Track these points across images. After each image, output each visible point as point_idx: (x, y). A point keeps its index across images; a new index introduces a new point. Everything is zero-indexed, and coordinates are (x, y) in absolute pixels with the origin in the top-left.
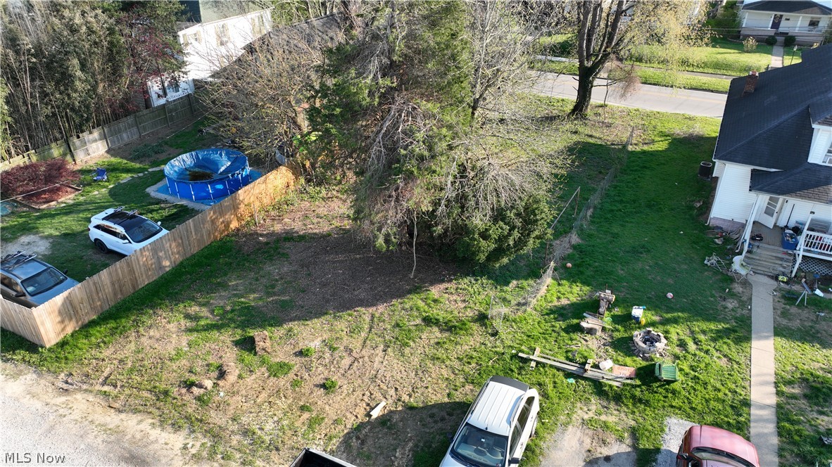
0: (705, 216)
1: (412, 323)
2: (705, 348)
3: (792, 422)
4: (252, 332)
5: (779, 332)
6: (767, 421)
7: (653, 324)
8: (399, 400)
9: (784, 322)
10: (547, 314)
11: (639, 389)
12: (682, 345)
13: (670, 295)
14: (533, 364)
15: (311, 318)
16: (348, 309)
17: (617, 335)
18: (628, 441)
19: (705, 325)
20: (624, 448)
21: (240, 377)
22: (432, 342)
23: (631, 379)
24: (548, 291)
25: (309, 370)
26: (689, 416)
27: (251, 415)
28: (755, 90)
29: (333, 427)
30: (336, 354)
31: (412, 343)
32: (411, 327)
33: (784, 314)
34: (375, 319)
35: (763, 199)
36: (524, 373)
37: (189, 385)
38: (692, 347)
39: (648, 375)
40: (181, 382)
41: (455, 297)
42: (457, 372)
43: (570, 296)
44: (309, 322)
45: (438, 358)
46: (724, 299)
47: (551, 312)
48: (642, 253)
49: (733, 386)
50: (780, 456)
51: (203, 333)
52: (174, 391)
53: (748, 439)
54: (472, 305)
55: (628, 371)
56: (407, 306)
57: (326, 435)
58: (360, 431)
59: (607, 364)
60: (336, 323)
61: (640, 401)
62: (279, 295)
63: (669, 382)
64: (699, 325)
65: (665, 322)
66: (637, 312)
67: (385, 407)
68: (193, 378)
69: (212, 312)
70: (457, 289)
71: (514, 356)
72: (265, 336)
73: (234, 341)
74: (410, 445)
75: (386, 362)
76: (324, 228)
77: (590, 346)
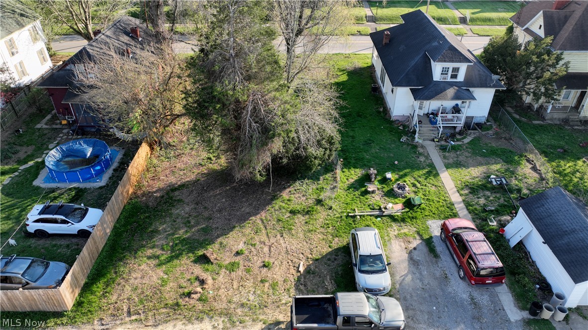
1: (286, 217)
2: (424, 184)
3: (472, 206)
5: (448, 166)
6: (463, 209)
7: (398, 180)
9: (446, 161)
11: (409, 213)
12: (414, 185)
13: (396, 163)
14: (358, 217)
16: (245, 220)
17: (385, 190)
18: (418, 237)
19: (421, 172)
20: (419, 242)
21: (214, 279)
23: (404, 209)
25: (249, 261)
30: (257, 247)
32: (287, 219)
33: (445, 157)
36: (356, 223)
38: (418, 185)
39: (409, 204)
41: (297, 195)
42: (325, 234)
43: (352, 177)
44: (229, 235)
45: (312, 230)
46: (419, 158)
48: (371, 144)
49: (443, 198)
50: (474, 221)
52: (181, 301)
54: (309, 197)
55: (400, 206)
56: (276, 207)
58: (300, 280)
59: (390, 206)
60: (243, 231)
63: (420, 205)
64: (417, 173)
65: (402, 177)
66: (389, 175)
67: (304, 264)
68: (186, 290)
70: (296, 190)
71: (347, 216)
72: (211, 251)
73: (192, 262)
74: (328, 277)
75: (287, 242)
76: (191, 176)
77: (377, 199)
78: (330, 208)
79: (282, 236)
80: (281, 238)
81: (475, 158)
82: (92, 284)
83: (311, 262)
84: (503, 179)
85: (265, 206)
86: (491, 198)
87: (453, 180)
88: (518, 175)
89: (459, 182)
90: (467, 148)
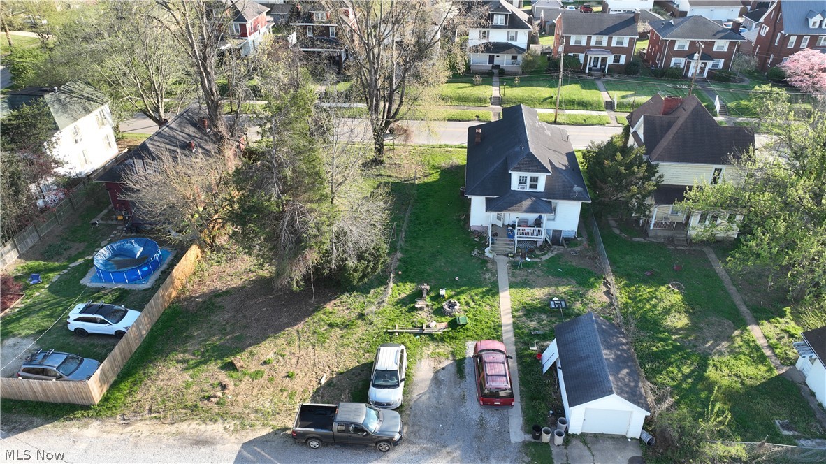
0: (468, 226)
1: (323, 329)
2: (478, 303)
4: (230, 359)
5: (511, 286)
6: (509, 331)
7: (451, 297)
8: (333, 372)
9: (513, 279)
10: (396, 305)
11: (451, 332)
12: (467, 304)
13: (457, 278)
14: (396, 334)
17: (435, 307)
18: (451, 358)
19: (476, 291)
20: (450, 362)
21: (235, 385)
22: (338, 337)
23: (447, 328)
24: (393, 291)
25: (275, 370)
26: (476, 339)
29: (303, 394)
30: (286, 358)
31: (327, 341)
32: (323, 332)
33: (513, 275)
34: (300, 332)
35: (494, 214)
36: (392, 339)
37: (208, 398)
38: (472, 304)
39: (454, 324)
40: (200, 398)
41: (341, 308)
42: (358, 349)
43: (405, 291)
45: (345, 344)
46: (484, 274)
47: (398, 303)
48: (438, 256)
49: (493, 319)
50: (516, 345)
51: (197, 368)
52: (200, 404)
53: (502, 342)
54: (353, 310)
55: (444, 325)
56: (316, 320)
57: (301, 399)
58: (318, 392)
59: (433, 324)
60: (277, 341)
61: (453, 338)
62: (232, 334)
63: (464, 325)
65: (457, 294)
66: (442, 292)
67: (327, 377)
68: (207, 394)
70: (341, 303)
71: (385, 333)
72: (239, 359)
73: (219, 368)
74: (347, 391)
75: (317, 355)
76: (238, 283)
77: (423, 317)
78: (371, 323)
79: (314, 348)
80: (312, 351)
81: (546, 278)
82: (121, 382)
83: (335, 376)
84: (563, 303)
85: (305, 318)
86: (545, 322)
87: (511, 301)
88: (585, 298)
89: (517, 303)
90: (542, 265)
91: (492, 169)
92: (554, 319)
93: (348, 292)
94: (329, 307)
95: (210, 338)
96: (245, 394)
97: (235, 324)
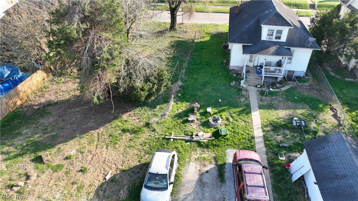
0: (228, 66)
1: (117, 133)
2: (236, 119)
3: (269, 141)
4: (40, 154)
5: (260, 107)
6: (261, 143)
7: (215, 113)
8: (117, 169)
9: (261, 103)
10: (174, 117)
11: (214, 141)
12: (227, 119)
13: (220, 100)
14: (172, 140)
15: (68, 141)
16: (86, 133)
17: (203, 121)
18: (214, 163)
20: (213, 166)
21: (38, 176)
22: (127, 139)
23: (211, 137)
24: (173, 107)
25: (72, 165)
26: (234, 147)
27: (48, 193)
28: (239, 12)
29: (89, 188)
30: (84, 155)
31: (118, 142)
32: (117, 135)
33: (261, 100)
34: (100, 135)
35: (248, 56)
36: (169, 144)
37: (11, 187)
38: (231, 120)
39: (217, 134)
40: (6, 186)
41: (134, 118)
42: (141, 150)
43: (182, 108)
44: (68, 143)
45: (131, 146)
46: (240, 98)
47: (176, 116)
48: (207, 85)
49: (248, 132)
50: (267, 154)
51: (13, 160)
53: (255, 151)
54: (142, 120)
55: (209, 135)
56: (113, 126)
57: (87, 193)
58: (102, 187)
59: (200, 134)
60: (81, 140)
61: (216, 145)
62: (50, 133)
63: (225, 136)
64: (233, 110)
65: (220, 112)
66: (209, 110)
67: (112, 173)
68: (12, 183)
69: (16, 148)
70: (134, 114)
71: (164, 139)
72: (47, 154)
73: (31, 160)
74: (126, 187)
75: (108, 154)
76: (67, 97)
77: (193, 127)
78: (154, 130)
79: (107, 148)
80: (105, 150)
81: (286, 103)
83: (119, 172)
84: (303, 122)
85: (106, 124)
86: (289, 136)
87: (261, 119)
88: (318, 119)
89: (265, 121)
90: (282, 94)
91: (248, 26)
92: (296, 135)
93: (141, 106)
94: (125, 117)
95: (33, 135)
96: (43, 185)
97: (55, 126)
